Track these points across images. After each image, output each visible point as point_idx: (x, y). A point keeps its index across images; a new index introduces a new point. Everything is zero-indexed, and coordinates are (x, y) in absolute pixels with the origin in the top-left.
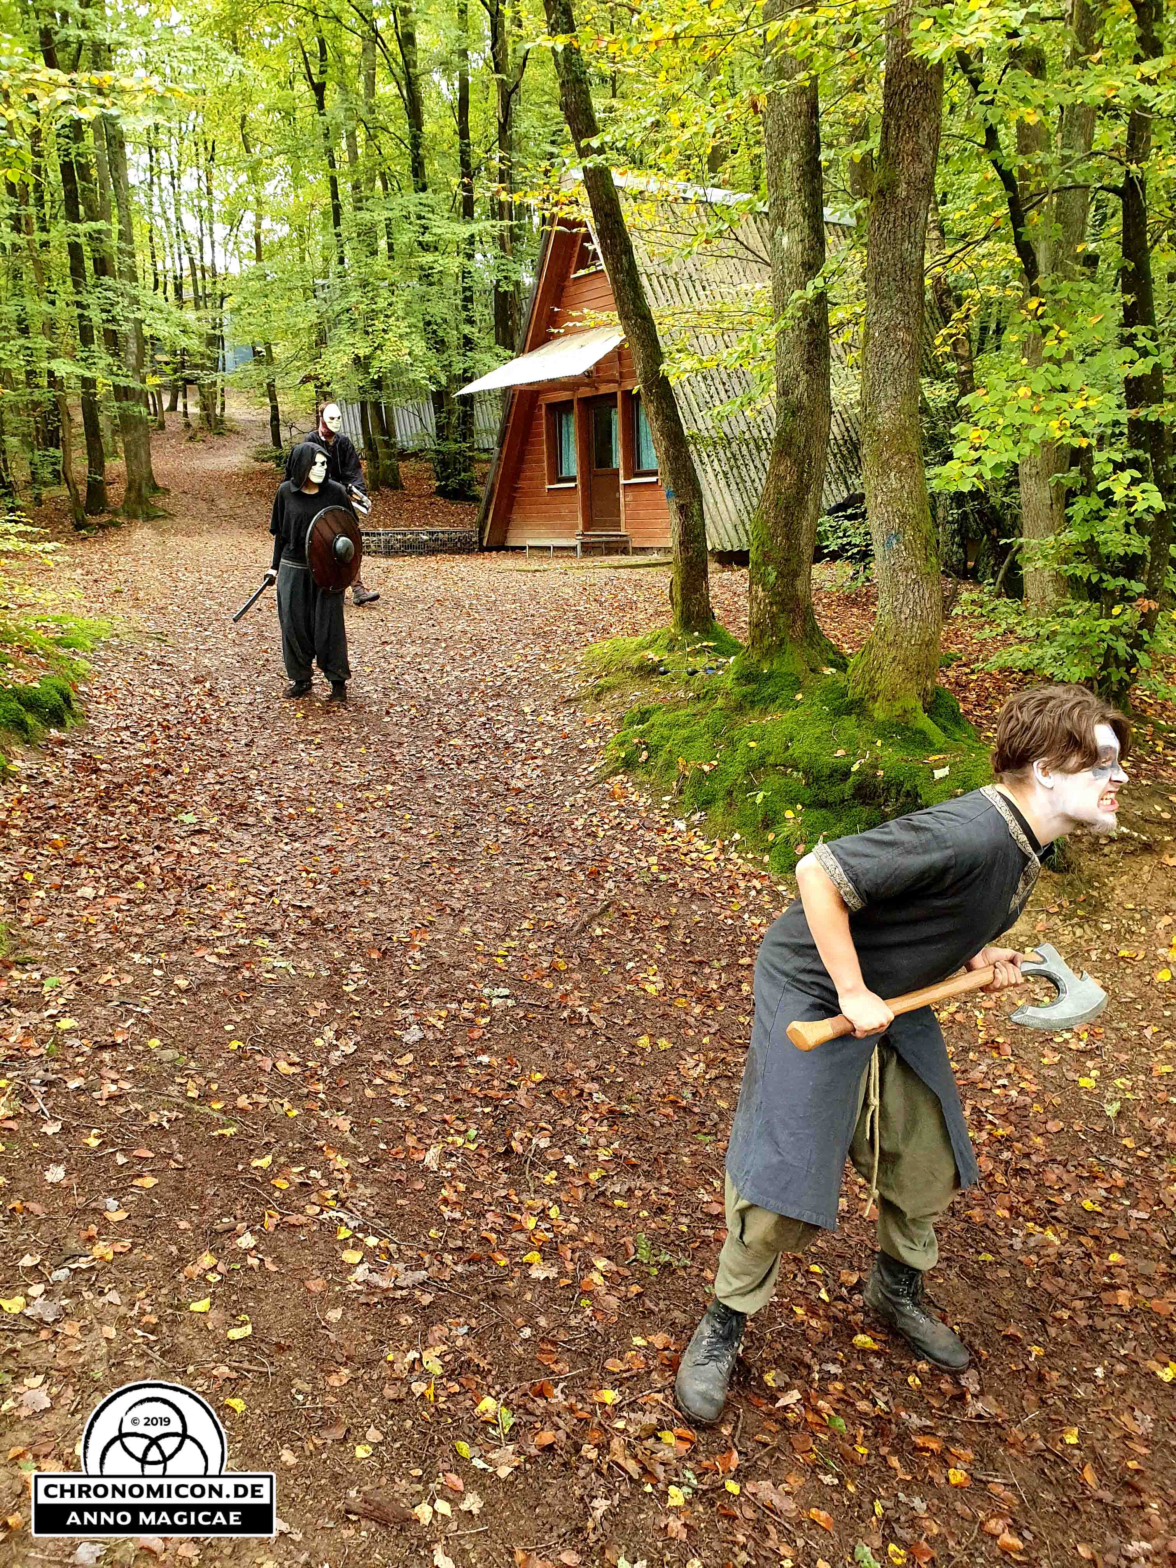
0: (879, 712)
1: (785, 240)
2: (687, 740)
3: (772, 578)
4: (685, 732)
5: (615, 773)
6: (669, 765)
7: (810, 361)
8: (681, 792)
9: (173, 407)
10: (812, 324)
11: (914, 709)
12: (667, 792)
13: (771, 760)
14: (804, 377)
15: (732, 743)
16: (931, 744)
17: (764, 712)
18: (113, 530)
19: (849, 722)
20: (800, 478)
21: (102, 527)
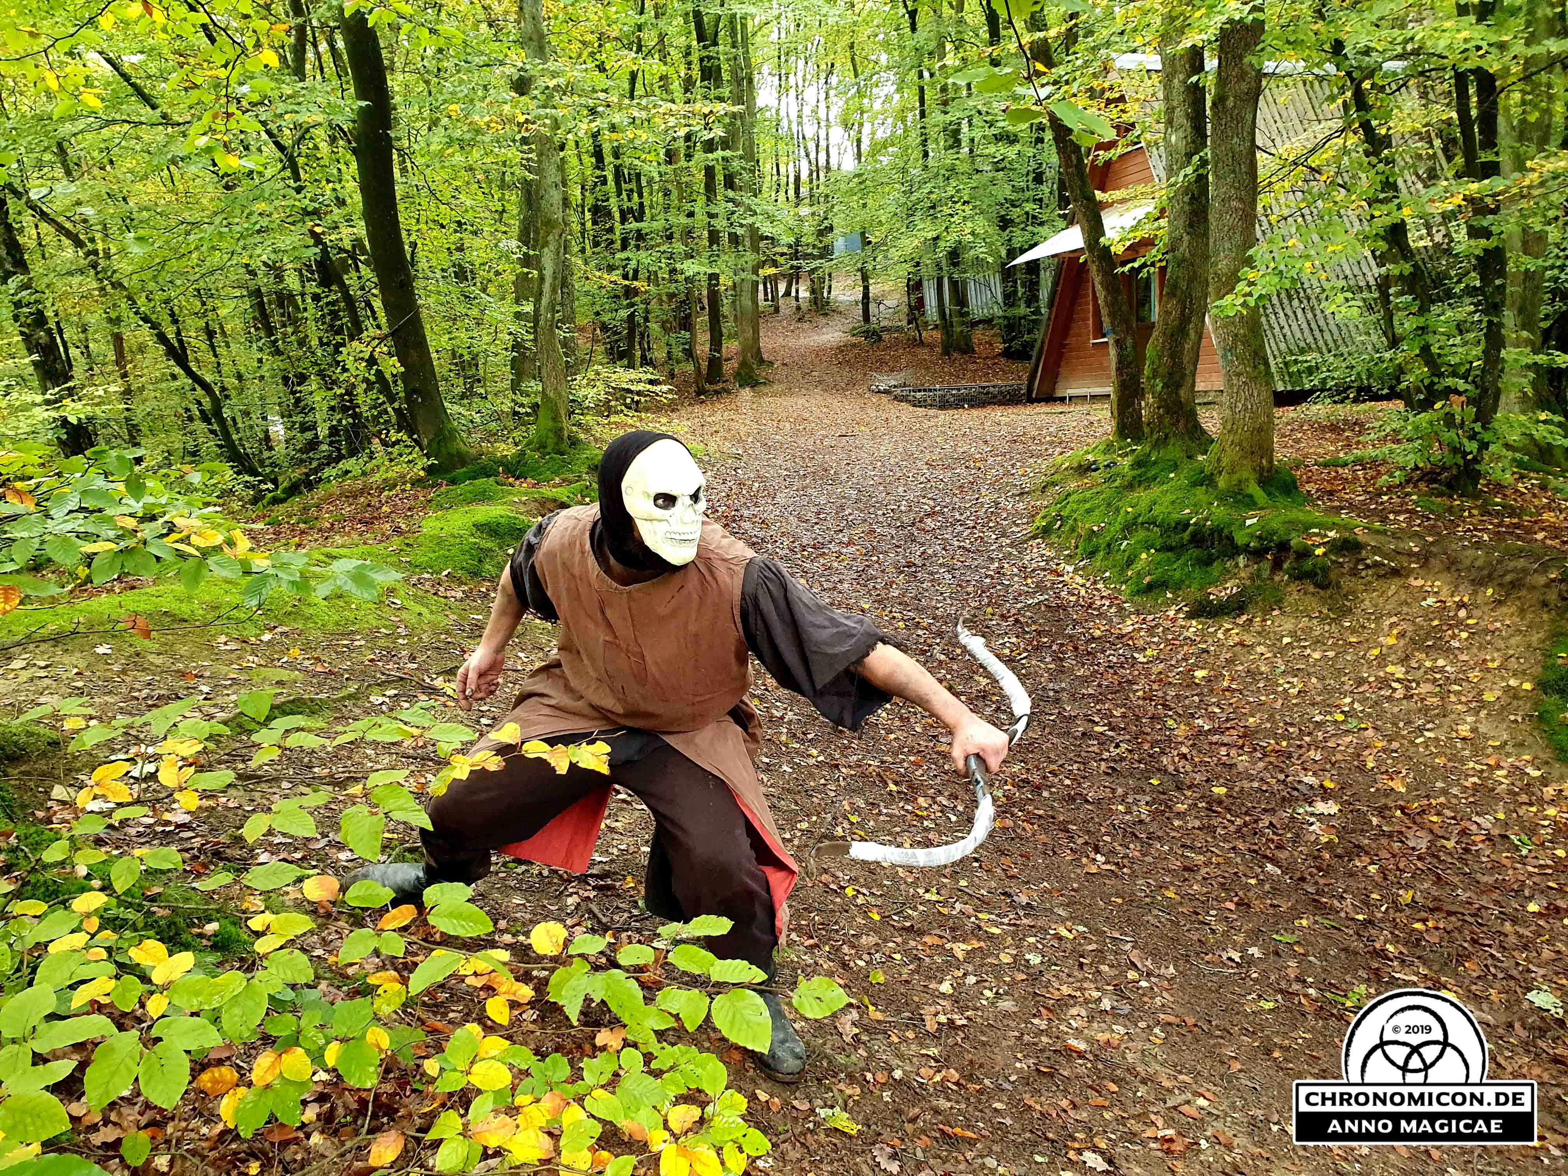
0: (1222, 482)
1: (1173, 138)
2: (1088, 511)
3: (1159, 388)
4: (1087, 506)
5: (1034, 537)
6: (1073, 530)
7: (1191, 225)
8: (1077, 547)
9: (787, 293)
10: (1193, 197)
11: (1247, 480)
12: (1067, 548)
13: (1140, 520)
14: (1186, 238)
15: (1118, 510)
16: (1255, 504)
17: (1148, 488)
18: (725, 395)
19: (1200, 491)
20: (1183, 313)
21: (717, 392)
